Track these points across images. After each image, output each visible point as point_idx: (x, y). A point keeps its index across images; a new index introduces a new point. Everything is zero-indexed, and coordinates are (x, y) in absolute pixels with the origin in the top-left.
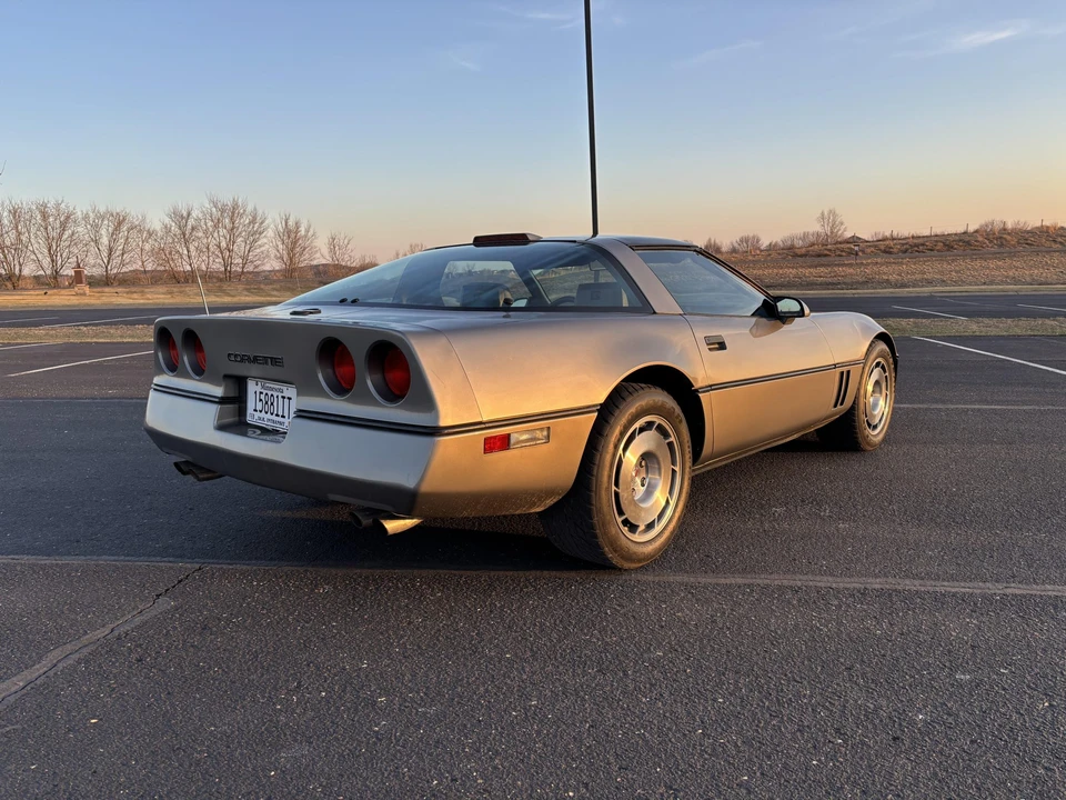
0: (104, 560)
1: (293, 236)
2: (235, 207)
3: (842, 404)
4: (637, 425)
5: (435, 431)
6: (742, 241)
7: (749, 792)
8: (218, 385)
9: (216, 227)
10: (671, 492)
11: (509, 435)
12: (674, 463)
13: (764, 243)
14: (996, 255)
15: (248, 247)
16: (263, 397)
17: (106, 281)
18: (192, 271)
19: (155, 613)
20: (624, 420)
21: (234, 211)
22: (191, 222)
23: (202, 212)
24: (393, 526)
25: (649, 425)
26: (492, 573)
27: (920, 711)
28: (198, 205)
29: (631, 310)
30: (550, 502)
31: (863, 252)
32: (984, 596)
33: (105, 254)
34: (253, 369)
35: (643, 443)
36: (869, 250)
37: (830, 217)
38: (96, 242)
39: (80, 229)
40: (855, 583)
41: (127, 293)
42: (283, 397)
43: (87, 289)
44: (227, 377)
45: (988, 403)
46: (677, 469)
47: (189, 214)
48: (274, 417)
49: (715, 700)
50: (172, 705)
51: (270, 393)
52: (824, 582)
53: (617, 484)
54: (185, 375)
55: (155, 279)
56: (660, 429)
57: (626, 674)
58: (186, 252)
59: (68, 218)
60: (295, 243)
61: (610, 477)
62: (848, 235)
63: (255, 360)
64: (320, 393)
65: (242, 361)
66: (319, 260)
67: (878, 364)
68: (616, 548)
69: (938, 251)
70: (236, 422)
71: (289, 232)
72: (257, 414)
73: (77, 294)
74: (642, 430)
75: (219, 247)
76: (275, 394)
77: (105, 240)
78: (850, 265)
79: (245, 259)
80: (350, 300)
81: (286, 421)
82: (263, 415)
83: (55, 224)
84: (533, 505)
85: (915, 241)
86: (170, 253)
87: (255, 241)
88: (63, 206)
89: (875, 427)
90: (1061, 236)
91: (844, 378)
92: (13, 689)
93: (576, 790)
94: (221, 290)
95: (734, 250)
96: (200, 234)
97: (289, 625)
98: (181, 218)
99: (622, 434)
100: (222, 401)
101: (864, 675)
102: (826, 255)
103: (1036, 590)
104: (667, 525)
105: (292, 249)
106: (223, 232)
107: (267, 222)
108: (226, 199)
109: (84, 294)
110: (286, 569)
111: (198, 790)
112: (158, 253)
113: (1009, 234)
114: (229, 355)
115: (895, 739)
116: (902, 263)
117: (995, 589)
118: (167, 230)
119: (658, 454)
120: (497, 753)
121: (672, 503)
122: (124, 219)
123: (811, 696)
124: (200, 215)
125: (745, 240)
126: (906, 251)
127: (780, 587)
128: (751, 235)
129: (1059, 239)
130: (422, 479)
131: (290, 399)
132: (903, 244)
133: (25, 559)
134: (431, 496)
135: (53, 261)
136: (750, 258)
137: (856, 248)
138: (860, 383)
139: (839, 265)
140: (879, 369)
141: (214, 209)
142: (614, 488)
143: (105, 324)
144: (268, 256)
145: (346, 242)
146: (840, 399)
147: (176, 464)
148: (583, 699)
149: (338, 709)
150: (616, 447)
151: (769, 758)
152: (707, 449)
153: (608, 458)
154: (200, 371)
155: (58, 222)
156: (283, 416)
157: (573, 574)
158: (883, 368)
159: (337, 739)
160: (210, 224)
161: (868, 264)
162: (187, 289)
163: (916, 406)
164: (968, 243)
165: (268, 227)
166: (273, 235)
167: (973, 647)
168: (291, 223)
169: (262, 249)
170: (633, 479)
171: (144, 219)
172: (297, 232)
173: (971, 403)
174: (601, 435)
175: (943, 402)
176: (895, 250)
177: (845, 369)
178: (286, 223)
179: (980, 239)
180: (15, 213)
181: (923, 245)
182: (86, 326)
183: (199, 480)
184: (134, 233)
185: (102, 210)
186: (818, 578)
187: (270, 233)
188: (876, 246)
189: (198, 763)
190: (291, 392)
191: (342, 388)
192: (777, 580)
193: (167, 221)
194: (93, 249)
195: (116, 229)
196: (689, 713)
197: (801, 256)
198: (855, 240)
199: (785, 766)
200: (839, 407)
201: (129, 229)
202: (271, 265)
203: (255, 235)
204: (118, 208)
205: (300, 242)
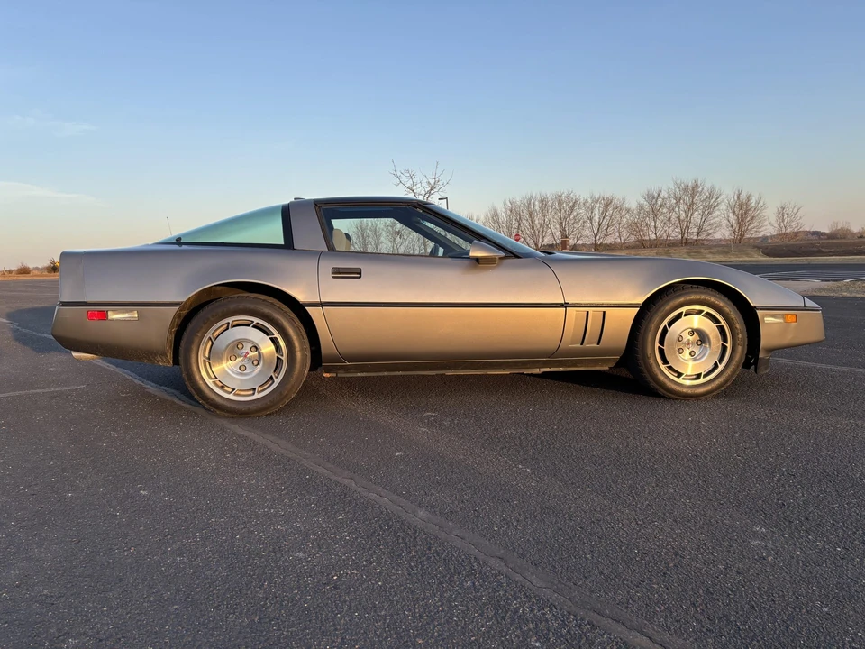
1: (744, 207)
2: (695, 187)
9: (678, 203)
15: (704, 218)
17: (595, 247)
18: (656, 239)
21: (694, 190)
22: (660, 201)
23: (668, 193)
33: (596, 229)
38: (591, 219)
39: (581, 211)
47: (659, 195)
55: (627, 247)
58: (653, 224)
59: (575, 203)
60: (745, 214)
71: (741, 206)
75: (679, 219)
77: (597, 218)
79: (700, 229)
83: (566, 207)
86: (641, 226)
87: (710, 213)
88: (572, 195)
96: (665, 210)
98: (652, 198)
105: (743, 220)
106: (683, 207)
107: (721, 197)
108: (689, 181)
112: (635, 227)
118: (641, 207)
122: (611, 202)
124: (666, 196)
141: (678, 190)
144: (721, 226)
145: (795, 210)
155: (568, 206)
160: (673, 201)
165: (722, 201)
166: (725, 208)
168: (743, 196)
169: (714, 220)
171: (624, 201)
172: (748, 204)
178: (738, 197)
184: (616, 212)
185: (597, 196)
187: (723, 207)
193: (643, 201)
194: (588, 224)
195: (605, 209)
201: (614, 209)
202: (723, 233)
203: (711, 208)
204: (608, 195)
205: (750, 212)
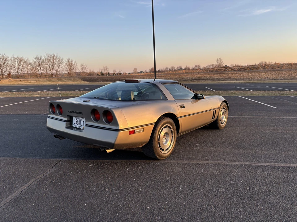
1: (70, 65)
2: (54, 56)
3: (214, 118)
4: (164, 127)
5: (118, 130)
6: (195, 66)
7: (185, 206)
9: (49, 62)
10: (172, 141)
11: (135, 130)
12: (172, 135)
13: (202, 67)
14: (263, 71)
15: (58, 68)
17: (17, 77)
18: (42, 74)
19: (52, 171)
20: (160, 126)
21: (54, 58)
22: (41, 60)
23: (45, 58)
24: (108, 151)
25: (166, 126)
27: (222, 190)
28: (43, 56)
29: (163, 99)
30: (144, 145)
31: (228, 70)
33: (17, 69)
34: (75, 114)
35: (165, 130)
36: (229, 70)
37: (219, 60)
38: (14, 66)
39: (10, 62)
40: (213, 163)
41: (23, 80)
42: (82, 121)
43: (12, 79)
44: (68, 116)
45: (253, 116)
46: (173, 136)
47: (41, 58)
48: (80, 126)
49: (179, 188)
51: (78, 120)
52: (206, 162)
53: (159, 140)
54: (57, 115)
56: (169, 127)
58: (40, 69)
59: (6, 59)
60: (71, 67)
61: (157, 139)
62: (224, 65)
63: (75, 112)
64: (91, 121)
65: (72, 112)
66: (78, 71)
67: (223, 108)
68: (159, 155)
69: (248, 70)
70: (70, 126)
71: (69, 64)
72: (75, 125)
73: (9, 81)
74: (165, 127)
75: (49, 67)
76: (80, 120)
77: (17, 65)
78: (225, 74)
79: (57, 71)
80: (97, 97)
82: (77, 125)
84: (140, 145)
85: (242, 67)
86: (35, 69)
87: (60, 66)
88: (5, 56)
89: (223, 123)
90: (281, 66)
91: (214, 112)
94: (50, 80)
95: (193, 69)
96: (44, 64)
97: (84, 173)
98: (39, 59)
99: (160, 129)
100: (67, 121)
102: (218, 71)
104: (171, 149)
105: (70, 68)
106: (51, 63)
107: (63, 61)
108: (52, 54)
109: (11, 81)
110: (82, 160)
112: (32, 69)
113: (267, 66)
114: (69, 111)
115: (215, 195)
116: (238, 73)
117: (243, 163)
118: (35, 63)
119: (169, 133)
120: (133, 200)
121: (172, 144)
122: (22, 60)
123: (200, 187)
124: (44, 59)
125: (196, 66)
126: (239, 70)
127: (196, 164)
128: (198, 65)
129: (280, 67)
130: (116, 140)
132: (239, 68)
134: (117, 144)
135: (2, 71)
136: (198, 72)
137: (226, 69)
138: (219, 113)
139: (221, 74)
140: (224, 109)
141: (48, 57)
142: (158, 141)
144: (63, 70)
145: (86, 66)
146: (213, 117)
150: (159, 132)
152: (180, 131)
153: (157, 134)
154: (61, 114)
155: (3, 60)
156: (82, 125)
158: (225, 109)
160: (47, 61)
161: (229, 74)
162: (41, 79)
163: (235, 117)
164: (256, 68)
165: (64, 62)
166: (65, 64)
167: (235, 176)
168: (70, 61)
169: (62, 68)
170: (163, 139)
171: (28, 59)
172: (72, 64)
173: (249, 116)
174: (155, 129)
175: (242, 116)
176: (236, 70)
177: (215, 110)
178: (69, 61)
179: (259, 67)
181: (244, 68)
183: (60, 139)
184: (25, 64)
185: (16, 57)
186: (205, 161)
187: (64, 64)
188: (231, 69)
190: (84, 120)
191: (96, 120)
192: (195, 162)
193: (35, 60)
195: (20, 62)
197: (211, 71)
198: (226, 66)
199: (192, 201)
200: (213, 119)
201: (23, 63)
202: (65, 72)
203: (60, 64)
204: (20, 56)
205: (73, 66)
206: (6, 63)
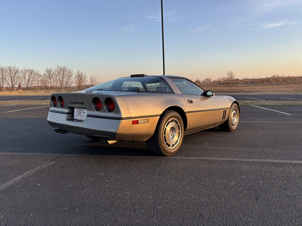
0: (36, 154)
1: (80, 77)
2: (64, 68)
6: (206, 80)
7: (191, 197)
8: (67, 109)
9: (59, 74)
13: (212, 80)
14: (276, 84)
15: (68, 80)
16: (78, 112)
17: (27, 89)
18: (52, 86)
19: (51, 164)
21: (64, 70)
22: (52, 73)
23: (55, 70)
26: (134, 157)
27: (232, 183)
28: (54, 67)
31: (239, 83)
32: (253, 162)
33: (27, 81)
34: (76, 106)
36: (241, 83)
37: (230, 74)
38: (25, 78)
39: (20, 74)
41: (33, 92)
42: (83, 112)
43: (22, 91)
44: (69, 107)
47: (51, 70)
48: (81, 117)
50: (57, 182)
51: (80, 111)
54: (58, 107)
55: (41, 88)
57: (165, 176)
58: (50, 81)
59: (17, 71)
60: (81, 79)
62: (236, 78)
63: (77, 103)
64: (93, 110)
65: (73, 103)
66: (87, 84)
68: (165, 150)
69: (260, 83)
70: (72, 119)
71: (79, 76)
72: (77, 117)
73: (19, 92)
75: (59, 80)
76: (81, 112)
77: (27, 77)
78: (236, 86)
79: (67, 83)
80: (100, 89)
81: (84, 118)
82: (78, 117)
83: (13, 72)
85: (254, 80)
86: (46, 81)
87: (70, 78)
88: (16, 68)
89: (234, 125)
90: (294, 79)
92: (18, 179)
93: (152, 197)
94: (60, 91)
95: (204, 82)
96: (54, 76)
97: (84, 167)
98: (49, 71)
100: (68, 113)
101: (221, 176)
102: (229, 84)
103: (266, 160)
105: (80, 81)
106: (61, 75)
107: (73, 73)
108: (62, 66)
109: (21, 92)
110: (83, 156)
111: (65, 197)
112: (43, 81)
113: (279, 79)
114: (70, 102)
115: (225, 188)
116: (250, 86)
118: (45, 74)
120: (134, 190)
122: (33, 72)
124: (54, 71)
125: (207, 79)
126: (251, 83)
128: (209, 78)
129: (293, 80)
131: (85, 112)
132: (250, 81)
133: (16, 153)
135: (12, 83)
136: (208, 84)
137: (237, 82)
139: (233, 87)
141: (58, 69)
143: (28, 100)
144: (73, 82)
145: (95, 79)
147: (55, 130)
148: (155, 181)
149: (97, 182)
151: (196, 191)
154: (62, 106)
155: (14, 72)
156: (83, 117)
157: (154, 157)
159: (97, 188)
160: (57, 73)
161: (241, 86)
162: (50, 91)
164: (268, 81)
166: (75, 76)
167: (248, 171)
169: (71, 80)
171: (39, 72)
172: (81, 76)
176: (248, 83)
178: (79, 73)
179: (272, 80)
180: (2, 69)
181: (256, 81)
182: (23, 100)
183: (61, 133)
184: (35, 76)
185: (27, 69)
187: (74, 76)
188: (243, 81)
189: (65, 192)
190: (85, 111)
191: (98, 109)
193: (45, 72)
194: (24, 80)
195: (30, 74)
196: (179, 183)
197: (222, 84)
198: (237, 80)
201: (34, 75)
202: (74, 85)
203: (69, 76)
204: (31, 68)
205: (82, 78)
206: (16, 75)
